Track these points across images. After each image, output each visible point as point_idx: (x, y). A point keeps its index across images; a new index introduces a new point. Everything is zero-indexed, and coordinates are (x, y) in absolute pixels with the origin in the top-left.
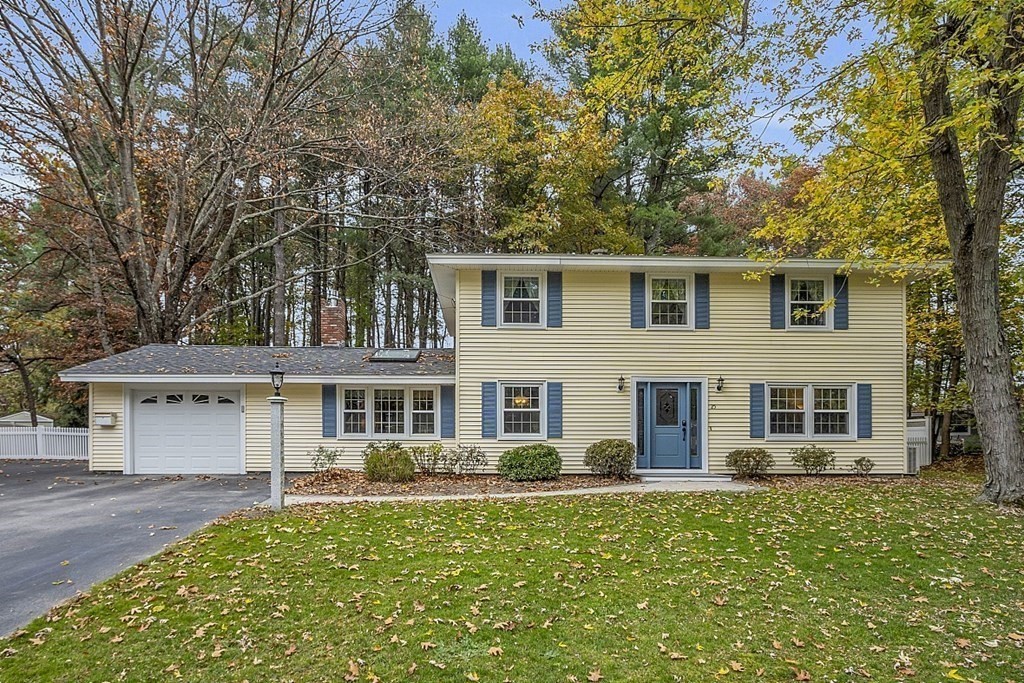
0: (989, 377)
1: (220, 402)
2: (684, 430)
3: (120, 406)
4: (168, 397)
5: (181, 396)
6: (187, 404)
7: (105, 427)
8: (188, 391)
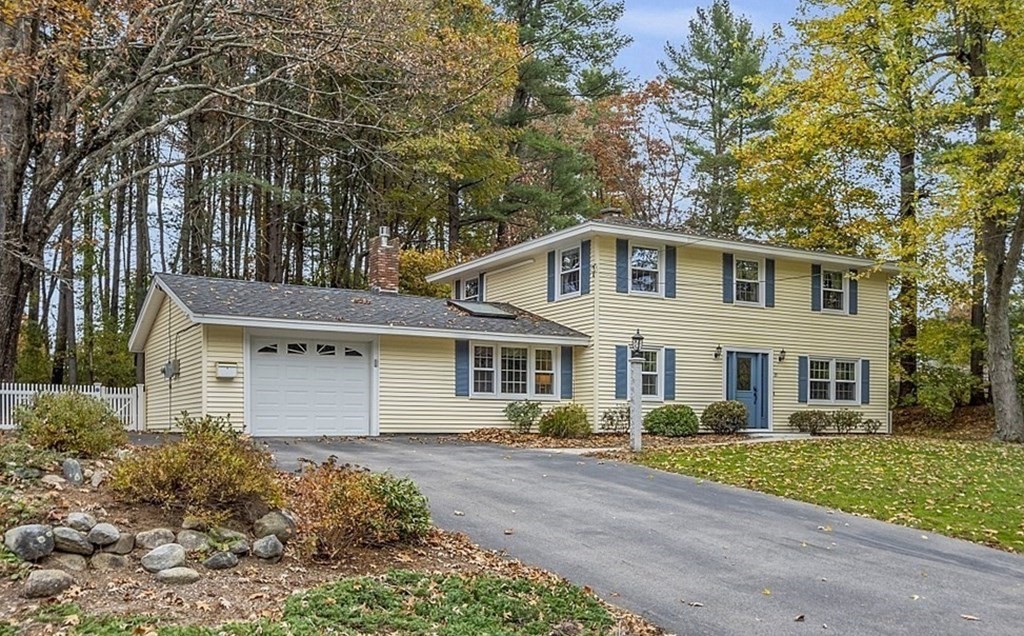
0: (1004, 362)
1: (347, 354)
2: (755, 395)
3: (239, 355)
4: (290, 346)
5: (304, 346)
6: (311, 356)
7: (222, 379)
8: (312, 340)
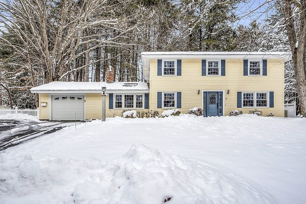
1: (78, 99)
2: (217, 106)
3: (48, 100)
5: (66, 97)
6: (68, 100)
7: (44, 106)
8: (68, 96)
